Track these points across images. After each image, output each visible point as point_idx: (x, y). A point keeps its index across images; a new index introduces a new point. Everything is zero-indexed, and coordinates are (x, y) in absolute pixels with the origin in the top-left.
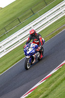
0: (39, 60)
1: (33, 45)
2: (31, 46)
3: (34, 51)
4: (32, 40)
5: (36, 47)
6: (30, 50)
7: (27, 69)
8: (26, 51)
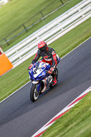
0: (52, 87)
1: (42, 65)
2: (40, 66)
3: (44, 74)
4: (41, 57)
5: (47, 68)
6: (39, 72)
7: (33, 100)
8: (33, 73)
